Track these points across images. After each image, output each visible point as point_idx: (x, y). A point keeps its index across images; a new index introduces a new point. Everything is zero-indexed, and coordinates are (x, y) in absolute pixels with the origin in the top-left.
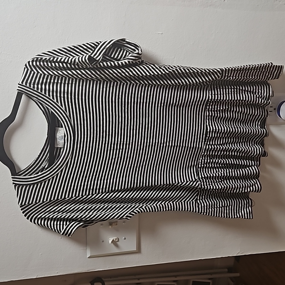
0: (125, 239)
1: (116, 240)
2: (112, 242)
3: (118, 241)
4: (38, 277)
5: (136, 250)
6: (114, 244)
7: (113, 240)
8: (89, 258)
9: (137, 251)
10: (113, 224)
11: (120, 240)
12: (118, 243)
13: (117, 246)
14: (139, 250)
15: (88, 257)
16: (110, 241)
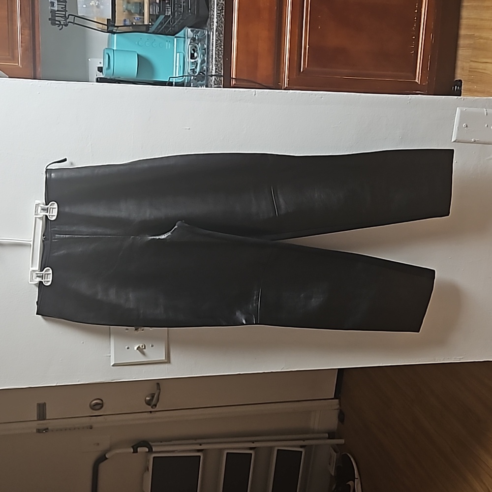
0: (152, 346)
1: (142, 346)
2: (137, 349)
3: (145, 348)
4: (58, 385)
5: (164, 359)
6: (140, 351)
7: (139, 347)
8: (113, 366)
9: (166, 361)
10: (139, 329)
11: (146, 348)
12: (144, 350)
13: (143, 354)
14: (168, 361)
15: (112, 364)
16: (136, 348)
